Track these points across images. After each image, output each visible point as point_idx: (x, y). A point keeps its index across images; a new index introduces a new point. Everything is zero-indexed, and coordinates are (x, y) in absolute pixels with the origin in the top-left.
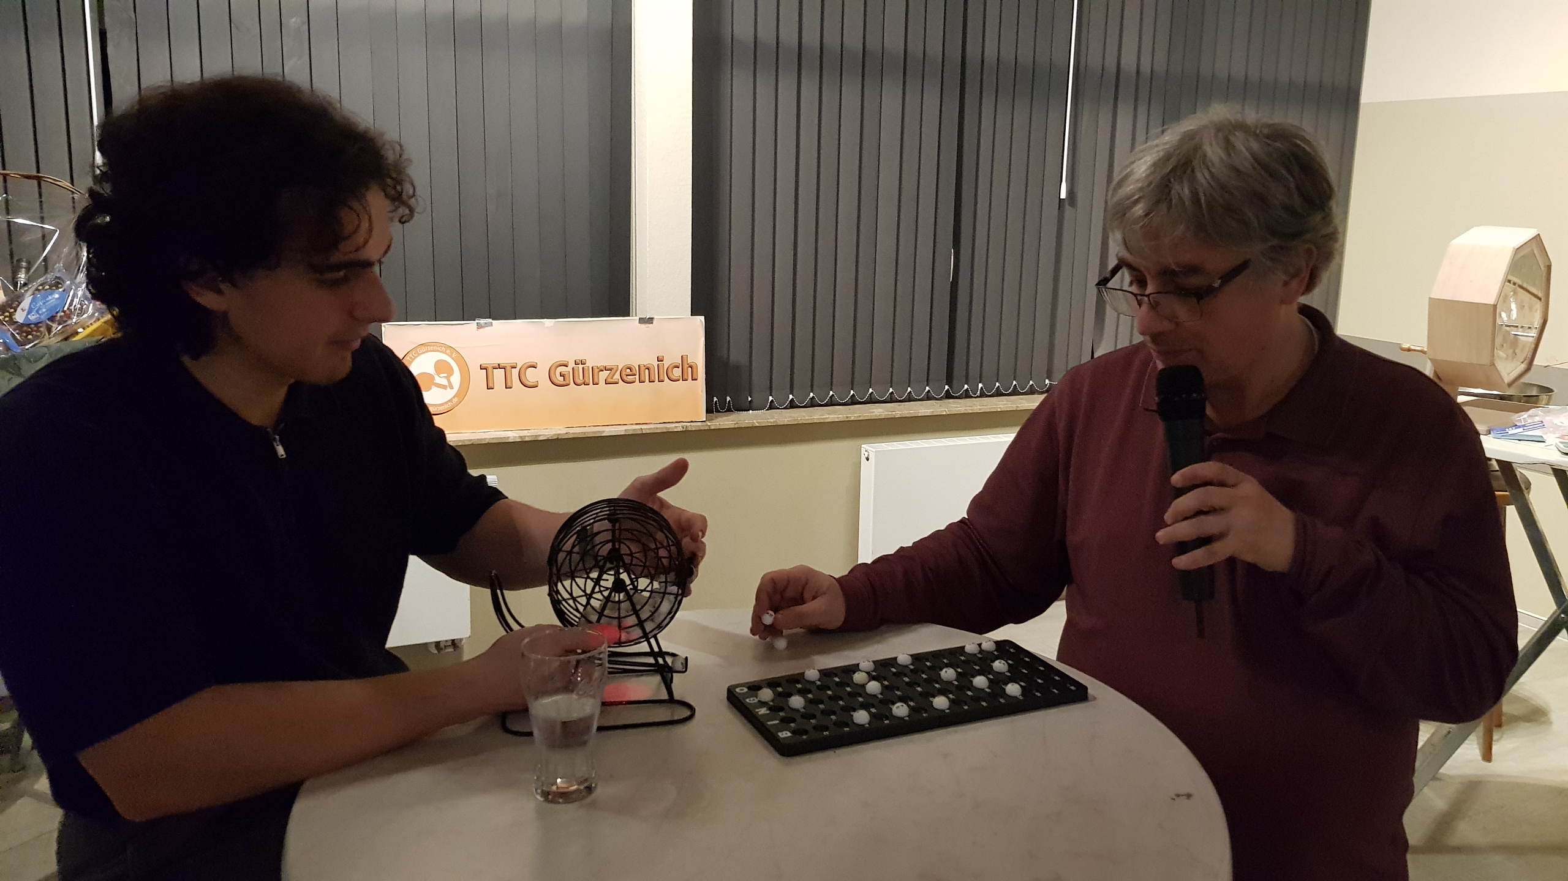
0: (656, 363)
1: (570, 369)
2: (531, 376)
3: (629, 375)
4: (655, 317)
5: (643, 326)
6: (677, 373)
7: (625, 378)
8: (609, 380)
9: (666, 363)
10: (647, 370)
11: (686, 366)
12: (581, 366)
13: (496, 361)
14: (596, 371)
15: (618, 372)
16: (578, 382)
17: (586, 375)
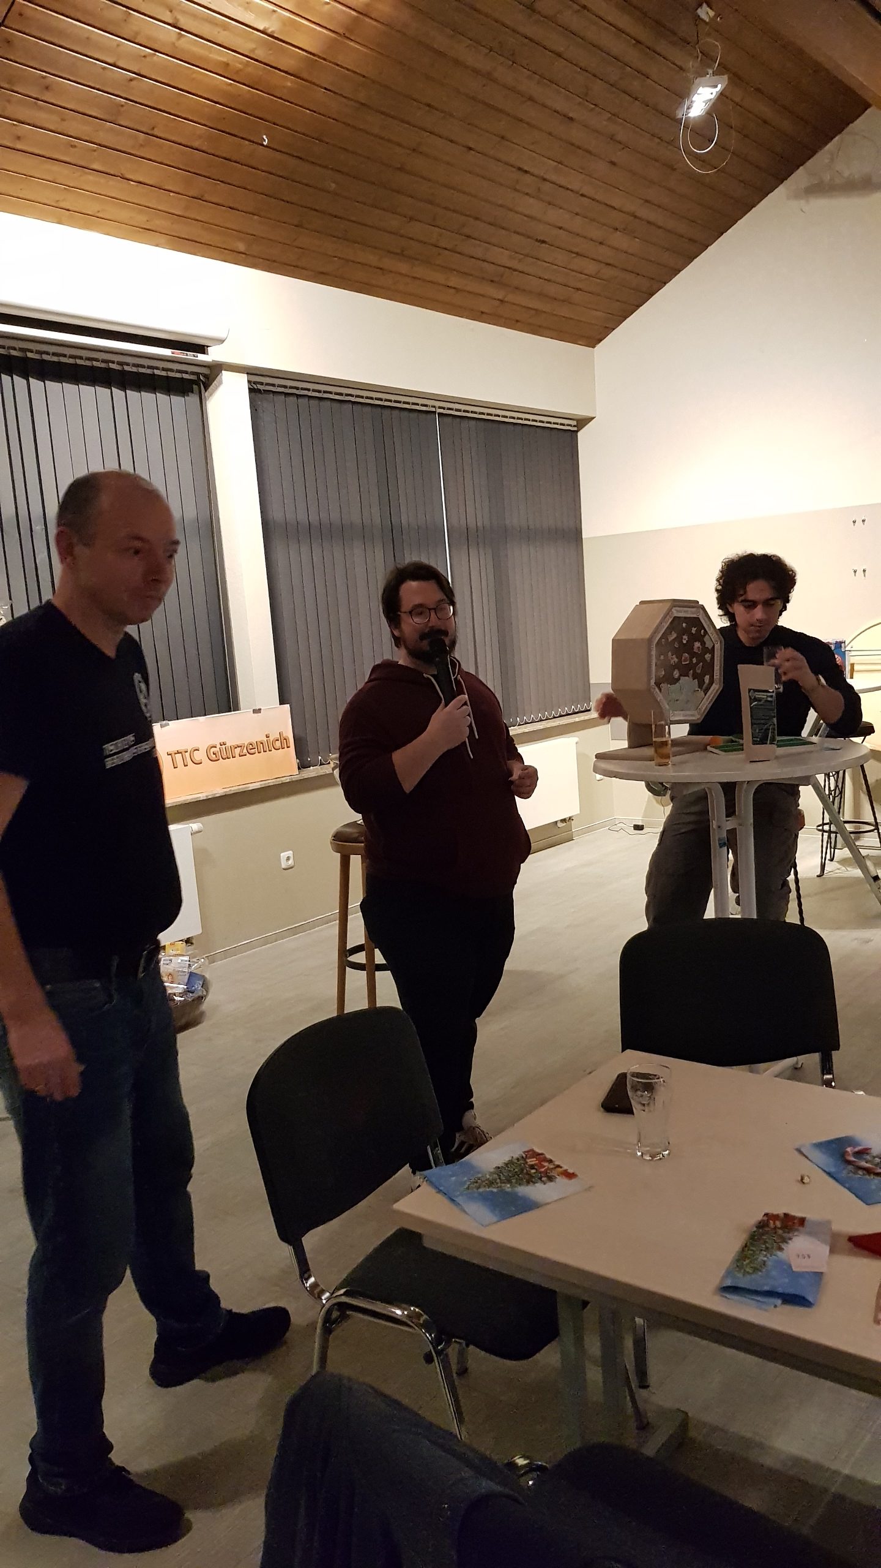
0: (265, 739)
1: (218, 749)
2: (197, 756)
3: (252, 749)
4: (262, 708)
5: (256, 715)
6: (278, 744)
7: (249, 751)
8: (241, 754)
9: (271, 738)
10: (261, 745)
11: (282, 739)
12: (224, 746)
13: (175, 750)
14: (233, 748)
15: (245, 748)
16: (224, 757)
17: (228, 752)
